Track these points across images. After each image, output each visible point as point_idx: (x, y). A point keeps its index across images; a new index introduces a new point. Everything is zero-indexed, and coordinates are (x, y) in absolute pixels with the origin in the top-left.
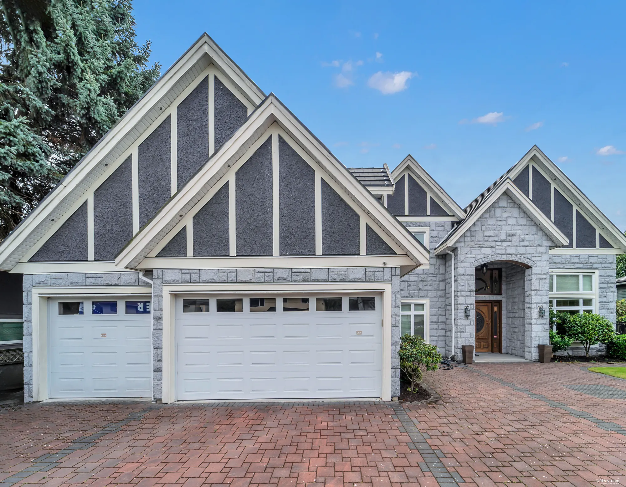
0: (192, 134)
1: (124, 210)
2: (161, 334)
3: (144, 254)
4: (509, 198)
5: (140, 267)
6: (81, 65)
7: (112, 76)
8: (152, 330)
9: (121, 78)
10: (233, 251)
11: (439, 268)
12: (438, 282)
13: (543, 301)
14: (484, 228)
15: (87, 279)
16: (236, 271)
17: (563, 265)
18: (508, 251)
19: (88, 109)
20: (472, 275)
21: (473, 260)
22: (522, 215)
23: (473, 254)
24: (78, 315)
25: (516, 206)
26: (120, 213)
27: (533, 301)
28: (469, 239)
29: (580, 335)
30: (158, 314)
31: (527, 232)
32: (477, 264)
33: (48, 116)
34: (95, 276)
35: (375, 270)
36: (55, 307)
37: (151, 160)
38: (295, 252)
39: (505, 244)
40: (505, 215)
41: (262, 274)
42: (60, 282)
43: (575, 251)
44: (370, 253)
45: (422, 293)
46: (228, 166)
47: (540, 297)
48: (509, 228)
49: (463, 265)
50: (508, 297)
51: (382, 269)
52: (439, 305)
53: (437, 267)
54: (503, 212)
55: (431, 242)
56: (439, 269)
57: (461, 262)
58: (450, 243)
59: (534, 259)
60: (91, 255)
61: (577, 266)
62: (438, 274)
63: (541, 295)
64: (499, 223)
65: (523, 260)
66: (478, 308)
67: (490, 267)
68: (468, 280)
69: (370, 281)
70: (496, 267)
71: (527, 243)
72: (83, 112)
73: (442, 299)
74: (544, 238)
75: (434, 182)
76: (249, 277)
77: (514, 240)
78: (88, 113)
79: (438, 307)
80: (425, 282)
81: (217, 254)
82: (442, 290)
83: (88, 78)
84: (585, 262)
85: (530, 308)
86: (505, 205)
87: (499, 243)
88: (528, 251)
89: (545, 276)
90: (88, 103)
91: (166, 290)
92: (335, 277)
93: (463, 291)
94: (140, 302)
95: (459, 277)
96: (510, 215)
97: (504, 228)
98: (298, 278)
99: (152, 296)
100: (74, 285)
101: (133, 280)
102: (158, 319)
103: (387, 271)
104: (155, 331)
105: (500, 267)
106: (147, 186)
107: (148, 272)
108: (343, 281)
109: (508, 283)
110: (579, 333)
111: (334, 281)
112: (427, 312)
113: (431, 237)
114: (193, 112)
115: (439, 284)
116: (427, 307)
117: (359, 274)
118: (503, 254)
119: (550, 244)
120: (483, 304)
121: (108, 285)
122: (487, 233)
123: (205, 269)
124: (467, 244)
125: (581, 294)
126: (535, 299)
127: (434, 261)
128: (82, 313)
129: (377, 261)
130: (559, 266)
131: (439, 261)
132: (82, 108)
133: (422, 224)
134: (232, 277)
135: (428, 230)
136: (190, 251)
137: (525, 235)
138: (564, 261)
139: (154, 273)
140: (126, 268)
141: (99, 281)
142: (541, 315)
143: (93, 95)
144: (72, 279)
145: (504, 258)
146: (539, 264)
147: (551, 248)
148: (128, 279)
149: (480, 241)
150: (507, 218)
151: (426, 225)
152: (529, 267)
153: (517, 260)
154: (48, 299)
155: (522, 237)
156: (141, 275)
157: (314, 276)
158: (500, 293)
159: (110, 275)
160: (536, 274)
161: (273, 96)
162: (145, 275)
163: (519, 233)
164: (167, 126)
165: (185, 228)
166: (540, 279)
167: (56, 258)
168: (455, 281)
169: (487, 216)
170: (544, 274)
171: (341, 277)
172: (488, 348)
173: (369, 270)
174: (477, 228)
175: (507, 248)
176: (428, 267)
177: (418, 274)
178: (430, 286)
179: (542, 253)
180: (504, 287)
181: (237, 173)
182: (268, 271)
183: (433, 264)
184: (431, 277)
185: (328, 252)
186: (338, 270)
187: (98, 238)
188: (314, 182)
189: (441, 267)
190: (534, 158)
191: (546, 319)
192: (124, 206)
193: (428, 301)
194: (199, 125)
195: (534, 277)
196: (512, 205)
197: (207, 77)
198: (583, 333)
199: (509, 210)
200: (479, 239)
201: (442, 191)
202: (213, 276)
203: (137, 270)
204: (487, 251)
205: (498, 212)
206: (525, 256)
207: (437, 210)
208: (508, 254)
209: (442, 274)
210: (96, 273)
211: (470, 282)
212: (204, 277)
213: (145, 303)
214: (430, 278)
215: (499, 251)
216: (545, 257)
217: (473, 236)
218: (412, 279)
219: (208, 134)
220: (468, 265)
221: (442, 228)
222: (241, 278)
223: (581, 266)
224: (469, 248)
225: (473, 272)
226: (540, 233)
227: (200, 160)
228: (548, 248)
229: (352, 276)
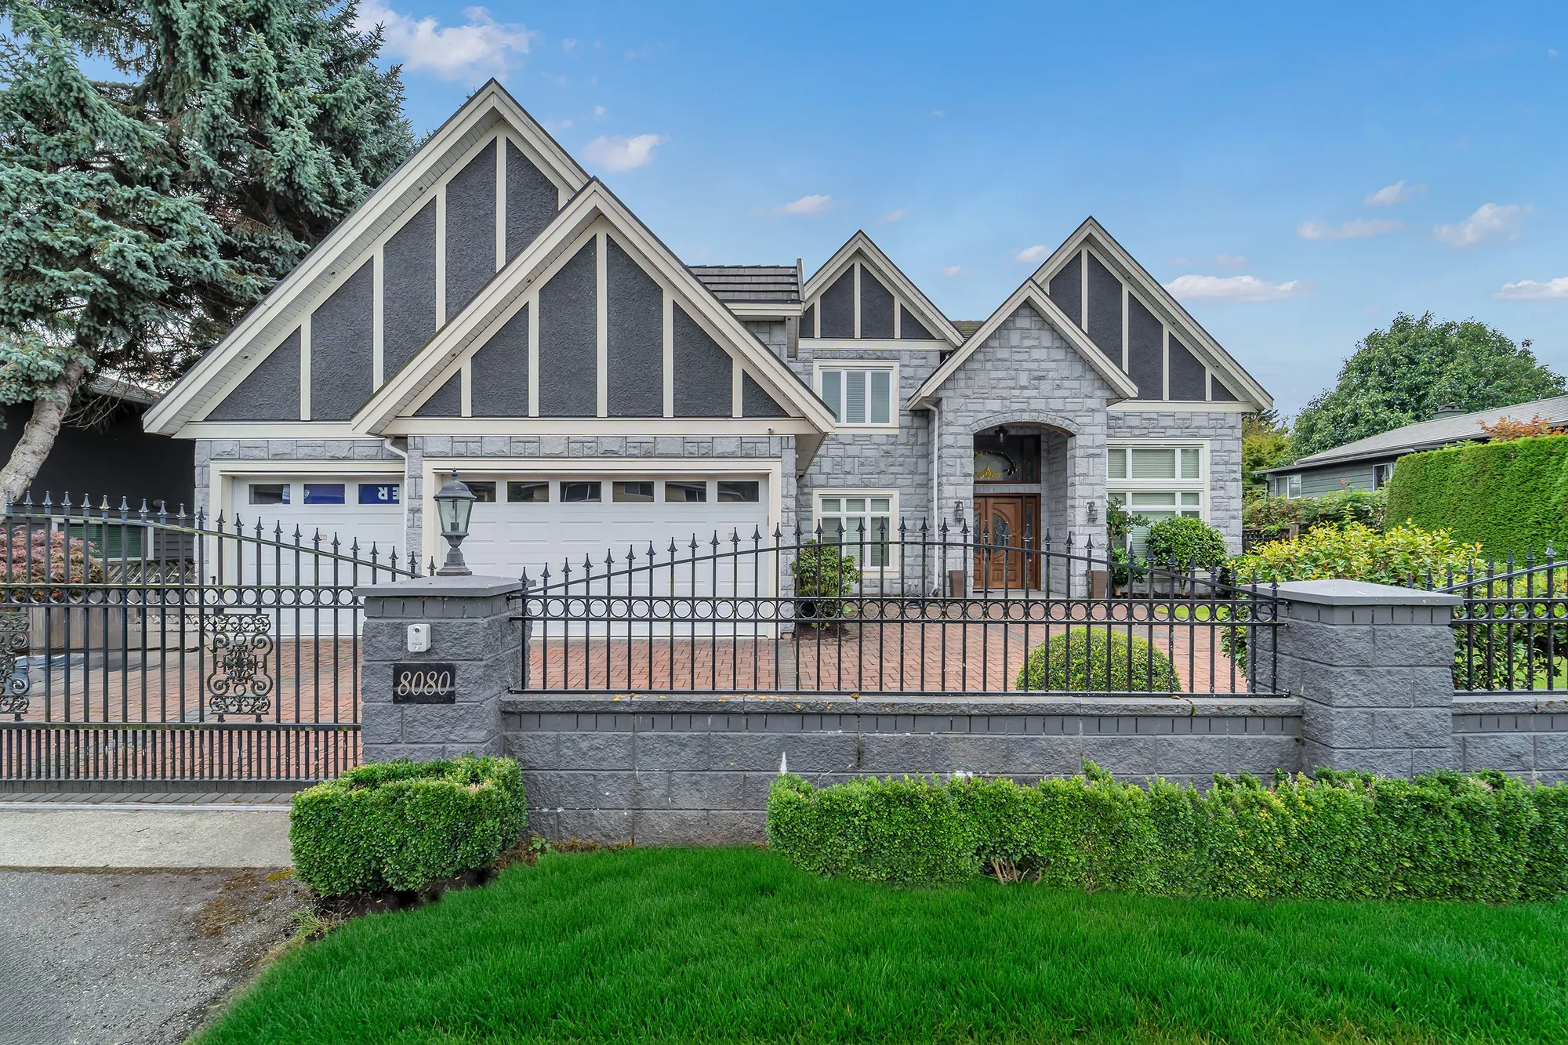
0: (470, 227)
1: (360, 344)
2: (420, 535)
3: (395, 413)
4: (1034, 313)
5: (387, 432)
6: (280, 98)
7: (324, 104)
8: (405, 528)
9: (339, 109)
10: (534, 408)
11: (916, 433)
12: (914, 460)
13: (1096, 495)
14: (989, 365)
15: (300, 450)
16: (539, 440)
17: (1145, 431)
18: (1032, 407)
19: (291, 170)
20: (969, 448)
21: (969, 421)
22: (1057, 343)
23: (970, 411)
24: (281, 505)
25: (1046, 326)
26: (354, 347)
27: (1078, 493)
28: (962, 384)
29: (1164, 555)
30: (416, 504)
31: (1066, 373)
32: (977, 428)
33: (222, 181)
34: (313, 444)
35: (755, 440)
36: (244, 493)
37: (403, 267)
38: (632, 412)
39: (1026, 393)
40: (1027, 343)
41: (579, 445)
42: (256, 453)
43: (1166, 406)
44: (748, 414)
45: (884, 479)
46: (529, 281)
47: (1090, 487)
48: (1035, 366)
49: (951, 429)
50: (1052, 488)
51: (767, 440)
52: (916, 500)
53: (913, 431)
54: (1023, 338)
55: (902, 387)
56: (916, 435)
57: (948, 424)
58: (927, 391)
59: (1078, 420)
60: (305, 412)
61: (1170, 432)
62: (915, 444)
63: (1091, 484)
64: (1017, 357)
65: (1059, 422)
66: (996, 506)
67: (1013, 432)
68: (961, 457)
69: (747, 456)
70: (1029, 432)
71: (1067, 393)
72: (283, 175)
73: (923, 490)
74: (1097, 384)
75: (905, 281)
76: (559, 450)
77: (1042, 387)
78: (289, 176)
79: (914, 504)
80: (891, 459)
81: (509, 413)
82: (921, 474)
83: (293, 124)
84: (1185, 425)
85: (1073, 507)
86: (1028, 326)
87: (1016, 392)
88: (1069, 407)
89: (1098, 451)
90: (291, 162)
91: (428, 468)
92: (694, 449)
93: (952, 475)
94: (383, 486)
95: (944, 450)
96: (1036, 343)
97: (1026, 365)
98: (636, 452)
99: (406, 476)
100: (278, 457)
101: (373, 451)
102: (415, 511)
103: (775, 442)
104: (411, 530)
105: (1036, 432)
106: (396, 305)
107: (400, 440)
108: (704, 456)
109: (1050, 464)
110: (1164, 551)
111: (691, 456)
112: (894, 514)
113: (903, 378)
114: (472, 193)
115: (916, 463)
116: (895, 503)
117: (731, 446)
118: (1025, 411)
119: (1107, 394)
120: (1006, 500)
121: (333, 459)
122: (994, 374)
123: (489, 436)
124: (959, 392)
125: (1179, 482)
126: (1080, 490)
127: (907, 421)
128: (288, 502)
129: (759, 427)
130: (1137, 432)
131: (917, 422)
132: (281, 170)
133: (886, 355)
134: (532, 448)
135: (896, 365)
136: (466, 407)
137: (1063, 379)
138: (1145, 423)
139: (410, 441)
140: (368, 433)
141: (319, 452)
142: (1092, 519)
143: (300, 149)
144: (275, 448)
145: (1026, 417)
146: (1088, 429)
147: (1109, 402)
148: (365, 449)
149: (983, 387)
150: (1030, 347)
151: (894, 356)
152: (1072, 435)
153: (1049, 421)
154: (233, 479)
155: (1058, 382)
156: (387, 444)
157: (661, 448)
158: (1037, 480)
159: (337, 443)
160: (1083, 447)
161: (598, 181)
162: (393, 444)
163: (1051, 374)
164: (430, 214)
165: (458, 373)
166: (1089, 456)
167: (250, 415)
168: (940, 457)
169: (995, 343)
170: (1098, 447)
171: (702, 451)
172: (1014, 580)
173: (747, 440)
174: (976, 365)
175: (1031, 401)
176: (897, 432)
177: (879, 445)
178: (900, 465)
179: (1093, 410)
180: (1043, 470)
181: (541, 291)
182: (589, 439)
183: (906, 427)
184: (901, 450)
185: (683, 411)
186: (699, 440)
187: (318, 386)
188: (661, 306)
189: (920, 432)
190: (1089, 239)
191: (1102, 525)
192: (359, 337)
193: (896, 493)
194: (482, 212)
195: (1079, 452)
196: (1039, 325)
197: (495, 140)
198: (1168, 551)
199: (1035, 334)
200: (981, 384)
201: (920, 296)
202: (503, 447)
203: (381, 436)
204: (996, 405)
205: (1015, 337)
206: (1063, 414)
207: (915, 329)
208: (1032, 411)
209: (922, 444)
210: (314, 440)
211: (964, 460)
212: (488, 449)
213: (390, 487)
214: (899, 452)
215: (1015, 406)
216: (1100, 418)
217: (970, 378)
218: (866, 453)
219: (495, 227)
220: (961, 429)
221: (923, 362)
222: (547, 450)
223: (1178, 432)
224: (962, 400)
225: (969, 441)
226: (1090, 375)
227: (482, 266)
228: (1104, 401)
229: (719, 449)
